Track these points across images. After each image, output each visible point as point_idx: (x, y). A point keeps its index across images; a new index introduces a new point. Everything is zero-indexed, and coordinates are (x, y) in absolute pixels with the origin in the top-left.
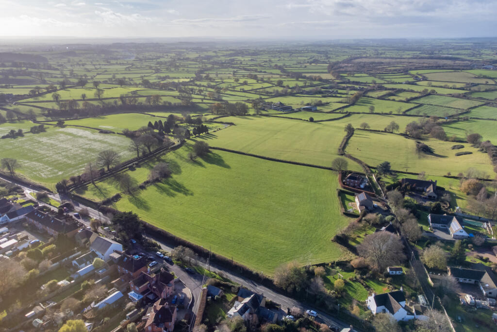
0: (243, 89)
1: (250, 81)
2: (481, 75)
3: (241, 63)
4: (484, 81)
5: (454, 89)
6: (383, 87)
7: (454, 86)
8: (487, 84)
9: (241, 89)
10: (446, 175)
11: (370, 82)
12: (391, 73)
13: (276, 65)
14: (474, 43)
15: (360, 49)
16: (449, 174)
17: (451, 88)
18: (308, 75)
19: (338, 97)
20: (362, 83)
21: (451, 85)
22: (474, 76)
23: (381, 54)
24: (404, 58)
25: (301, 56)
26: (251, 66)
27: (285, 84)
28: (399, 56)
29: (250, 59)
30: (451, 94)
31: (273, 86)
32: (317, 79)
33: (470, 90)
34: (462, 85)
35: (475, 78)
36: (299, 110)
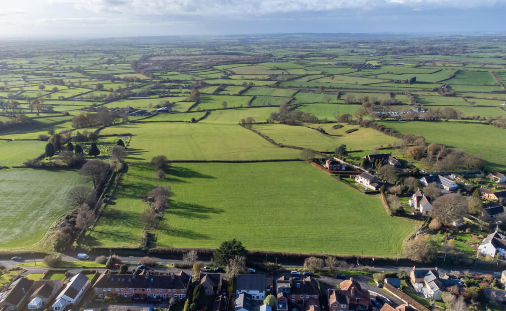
0: (63, 97)
1: (60, 87)
2: (275, 67)
3: (21, 67)
4: (280, 72)
5: (263, 80)
6: (206, 83)
7: (263, 78)
8: (283, 74)
9: (59, 97)
10: (380, 147)
11: (189, 80)
12: (200, 70)
13: (71, 68)
14: (240, 40)
15: (145, 47)
16: (382, 146)
17: (261, 80)
18: (122, 76)
19: (175, 96)
20: (182, 81)
21: (260, 77)
22: (270, 69)
23: (170, 51)
24: (192, 55)
25: (89, 57)
26: (37, 70)
27: (106, 87)
28: (189, 53)
29: (28, 62)
30: (267, 85)
31: (93, 91)
32: (135, 79)
33: (276, 80)
34: (266, 77)
35: (271, 70)
36: (157, 114)
